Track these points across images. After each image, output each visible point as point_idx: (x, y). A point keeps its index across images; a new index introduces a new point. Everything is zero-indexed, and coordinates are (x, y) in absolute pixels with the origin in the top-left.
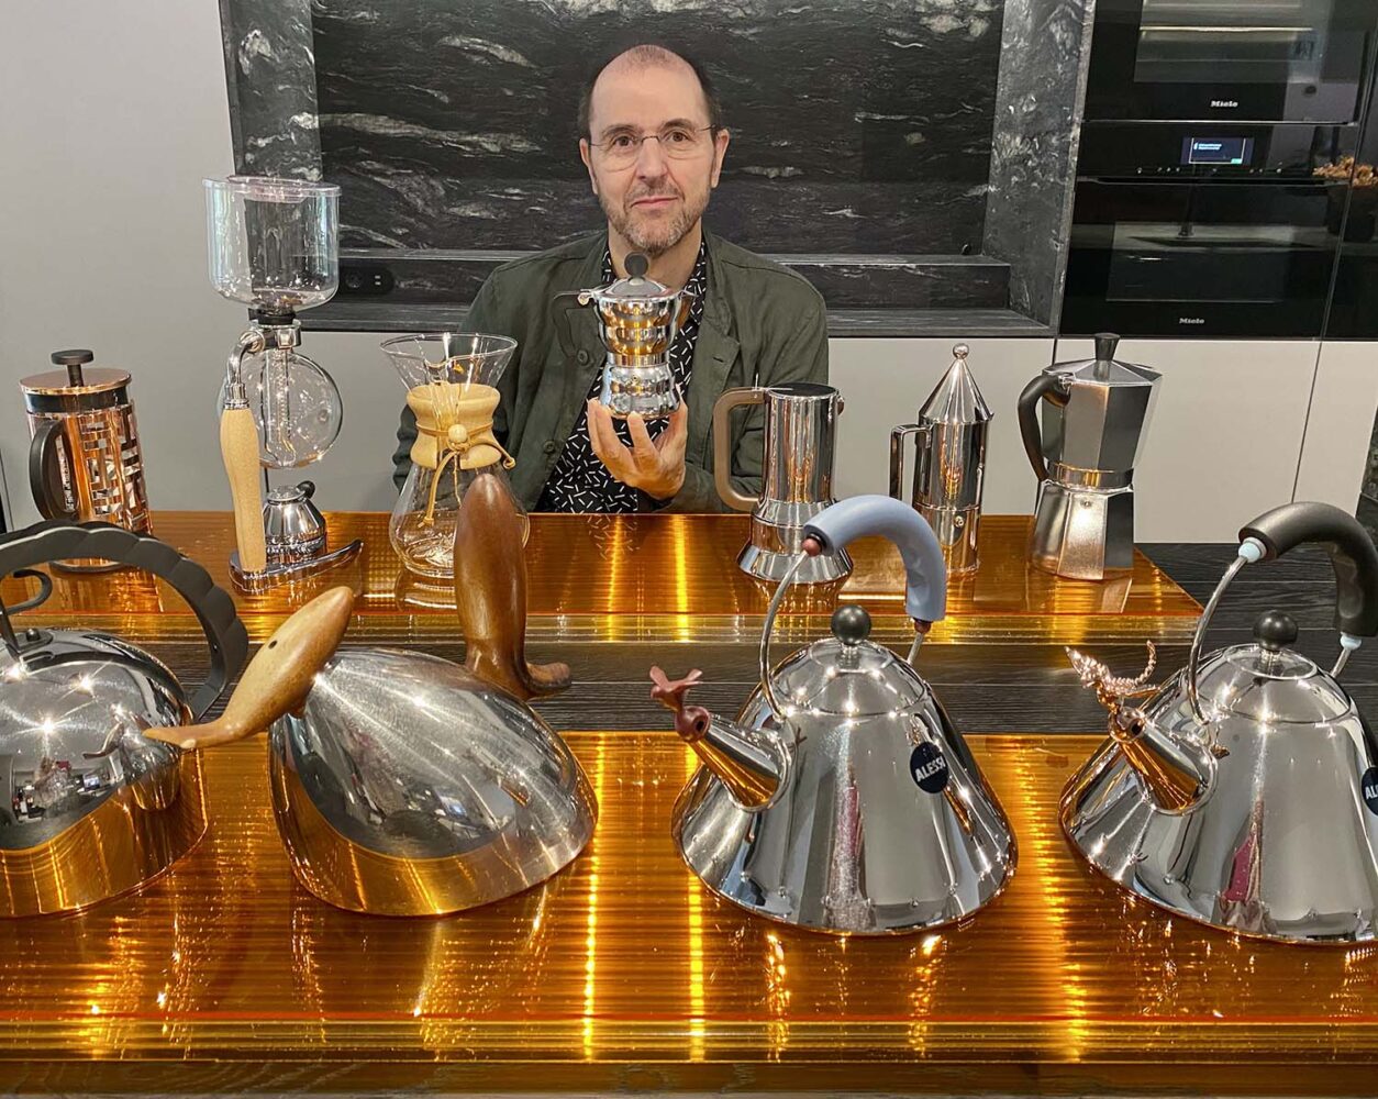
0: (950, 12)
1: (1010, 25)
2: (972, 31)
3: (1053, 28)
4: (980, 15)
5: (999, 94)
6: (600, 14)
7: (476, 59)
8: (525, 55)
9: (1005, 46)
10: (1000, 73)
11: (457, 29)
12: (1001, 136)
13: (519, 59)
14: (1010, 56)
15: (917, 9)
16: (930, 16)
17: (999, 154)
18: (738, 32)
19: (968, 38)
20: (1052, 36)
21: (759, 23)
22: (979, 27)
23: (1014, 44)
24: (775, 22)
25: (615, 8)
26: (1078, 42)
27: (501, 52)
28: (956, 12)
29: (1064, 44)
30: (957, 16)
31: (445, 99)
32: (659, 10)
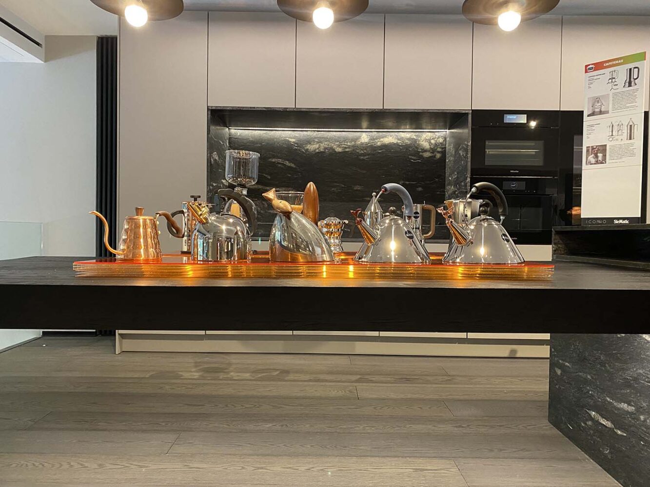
0: (429, 151)
1: (448, 155)
2: (436, 157)
3: (460, 152)
4: (439, 152)
5: (446, 175)
6: (318, 152)
7: (279, 165)
8: (295, 164)
9: (447, 161)
10: (446, 169)
11: (274, 157)
12: (448, 187)
13: (293, 165)
14: (449, 163)
15: (419, 150)
16: (422, 152)
17: (448, 193)
18: (362, 158)
19: (435, 159)
20: (460, 154)
21: (368, 155)
22: (438, 156)
23: (449, 159)
24: (374, 155)
25: (323, 151)
26: (467, 154)
27: (287, 163)
28: (431, 151)
29: (463, 155)
30: (431, 153)
31: (269, 177)
32: (337, 151)
